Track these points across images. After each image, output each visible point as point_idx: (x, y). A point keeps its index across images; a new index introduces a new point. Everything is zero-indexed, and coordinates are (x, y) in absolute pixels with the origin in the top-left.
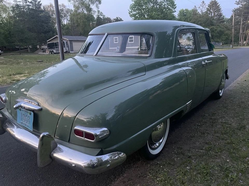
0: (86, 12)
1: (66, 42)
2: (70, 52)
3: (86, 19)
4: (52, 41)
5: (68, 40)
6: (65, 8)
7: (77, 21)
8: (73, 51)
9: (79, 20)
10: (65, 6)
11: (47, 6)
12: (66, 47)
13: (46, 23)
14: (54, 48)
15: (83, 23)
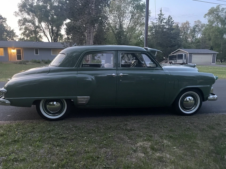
0: (220, 26)
1: (185, 54)
2: (188, 64)
3: (219, 32)
4: (175, 53)
5: (188, 52)
6: (200, 23)
7: (209, 35)
8: (191, 63)
9: (211, 34)
10: (200, 22)
11: (184, 24)
12: (184, 59)
13: (175, 39)
14: (173, 59)
15: (214, 37)
